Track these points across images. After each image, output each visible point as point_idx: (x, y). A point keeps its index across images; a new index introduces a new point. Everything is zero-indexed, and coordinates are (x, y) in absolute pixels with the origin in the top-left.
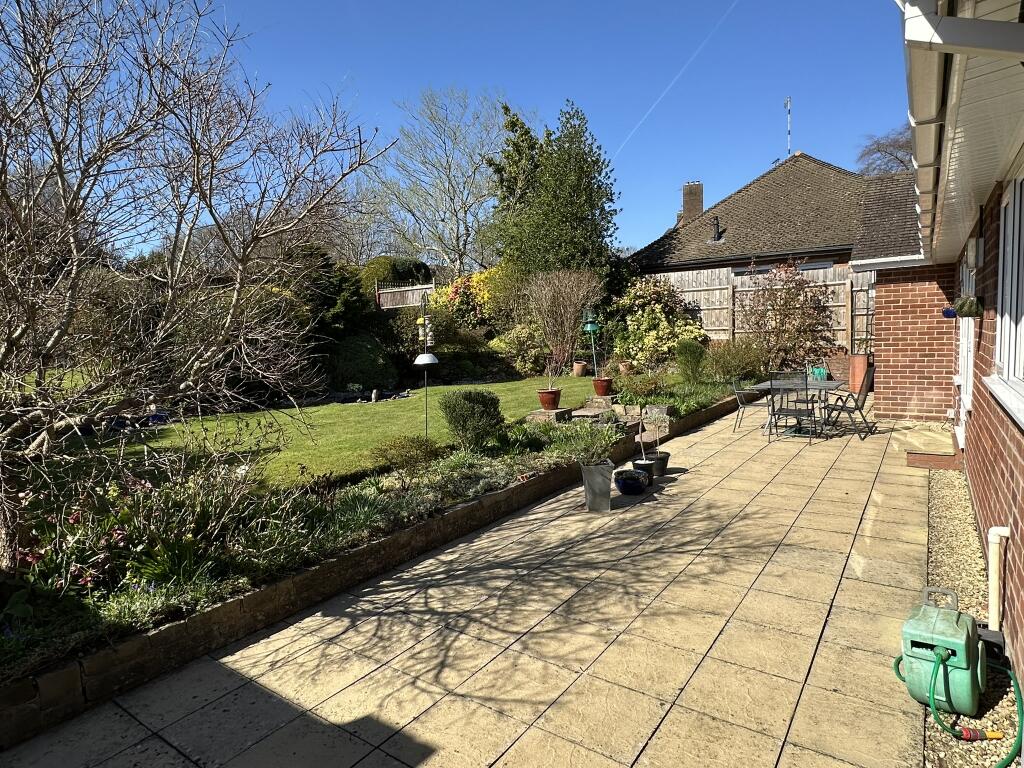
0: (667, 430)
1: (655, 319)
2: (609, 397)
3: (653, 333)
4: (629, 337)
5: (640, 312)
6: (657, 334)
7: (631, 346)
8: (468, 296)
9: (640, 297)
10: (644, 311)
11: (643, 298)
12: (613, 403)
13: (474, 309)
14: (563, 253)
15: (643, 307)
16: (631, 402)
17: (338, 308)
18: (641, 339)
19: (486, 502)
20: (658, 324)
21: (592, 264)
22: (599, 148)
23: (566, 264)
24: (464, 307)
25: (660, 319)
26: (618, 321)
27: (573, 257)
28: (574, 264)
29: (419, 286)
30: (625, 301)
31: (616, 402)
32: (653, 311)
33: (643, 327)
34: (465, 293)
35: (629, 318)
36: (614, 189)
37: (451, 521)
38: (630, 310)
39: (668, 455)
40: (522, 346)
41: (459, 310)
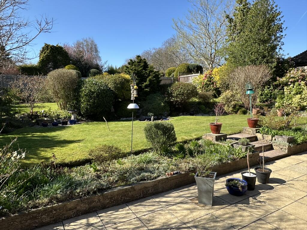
0: (287, 151)
1: (300, 89)
2: (255, 129)
3: (299, 96)
4: (284, 97)
5: (292, 85)
6: (301, 96)
7: (285, 102)
8: (211, 78)
9: (292, 78)
10: (294, 85)
11: (294, 78)
12: (256, 133)
13: (213, 83)
14: (253, 57)
15: (294, 82)
16: (267, 133)
17: (147, 83)
18: (291, 98)
19: (137, 187)
20: (302, 92)
21: (267, 62)
22: (276, 6)
23: (254, 62)
24: (208, 83)
25: (303, 89)
26: (280, 90)
27: (258, 59)
28: (258, 62)
29: (194, 75)
30: (284, 79)
31: (259, 132)
32: (300, 85)
33: (293, 93)
34: (210, 77)
35: (285, 88)
36: (283, 26)
37: (109, 197)
38: (287, 84)
39: (271, 171)
40: (228, 101)
41: (206, 84)
